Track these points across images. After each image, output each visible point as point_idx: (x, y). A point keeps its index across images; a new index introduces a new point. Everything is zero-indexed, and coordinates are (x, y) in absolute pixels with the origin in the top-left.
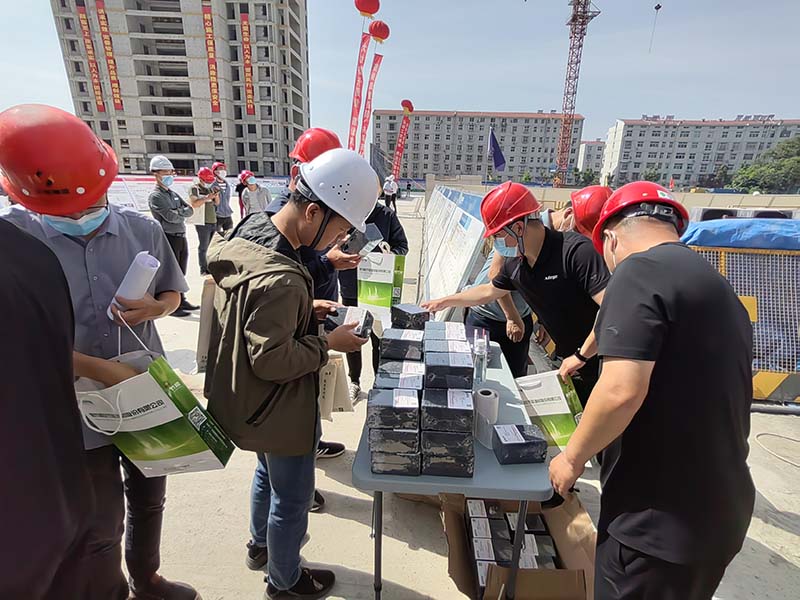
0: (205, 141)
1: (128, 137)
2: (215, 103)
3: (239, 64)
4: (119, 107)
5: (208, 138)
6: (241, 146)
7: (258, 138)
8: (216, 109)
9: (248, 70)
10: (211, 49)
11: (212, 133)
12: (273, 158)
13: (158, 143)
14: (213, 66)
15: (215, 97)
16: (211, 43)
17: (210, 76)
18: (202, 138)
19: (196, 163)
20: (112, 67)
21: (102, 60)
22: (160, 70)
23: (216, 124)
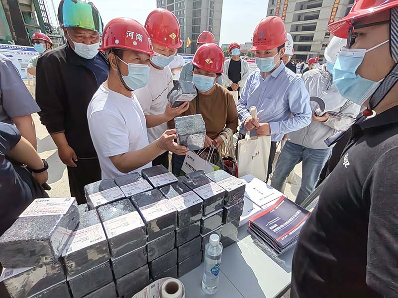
5: (319, 43)
11: (323, 39)
15: (332, 18)
18: (316, 43)
19: (308, 57)
20: (285, 9)
21: (282, 7)
22: (308, 6)
23: (327, 34)
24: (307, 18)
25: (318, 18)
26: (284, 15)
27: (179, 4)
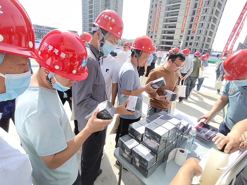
0: (176, 41)
1: (156, 40)
2: (183, 30)
3: (195, 16)
4: (156, 32)
5: (177, 41)
6: (187, 43)
7: (193, 41)
8: (182, 31)
9: (197, 18)
10: (186, 12)
11: (179, 39)
12: (197, 47)
13: (163, 41)
14: (186, 18)
15: (183, 28)
16: (187, 11)
17: (184, 21)
18: (175, 41)
19: (172, 47)
20: (158, 21)
21: (156, 20)
22: (170, 21)
23: (181, 36)
24: (170, 27)
25: (175, 28)
26: (157, 24)
27: (96, 14)
